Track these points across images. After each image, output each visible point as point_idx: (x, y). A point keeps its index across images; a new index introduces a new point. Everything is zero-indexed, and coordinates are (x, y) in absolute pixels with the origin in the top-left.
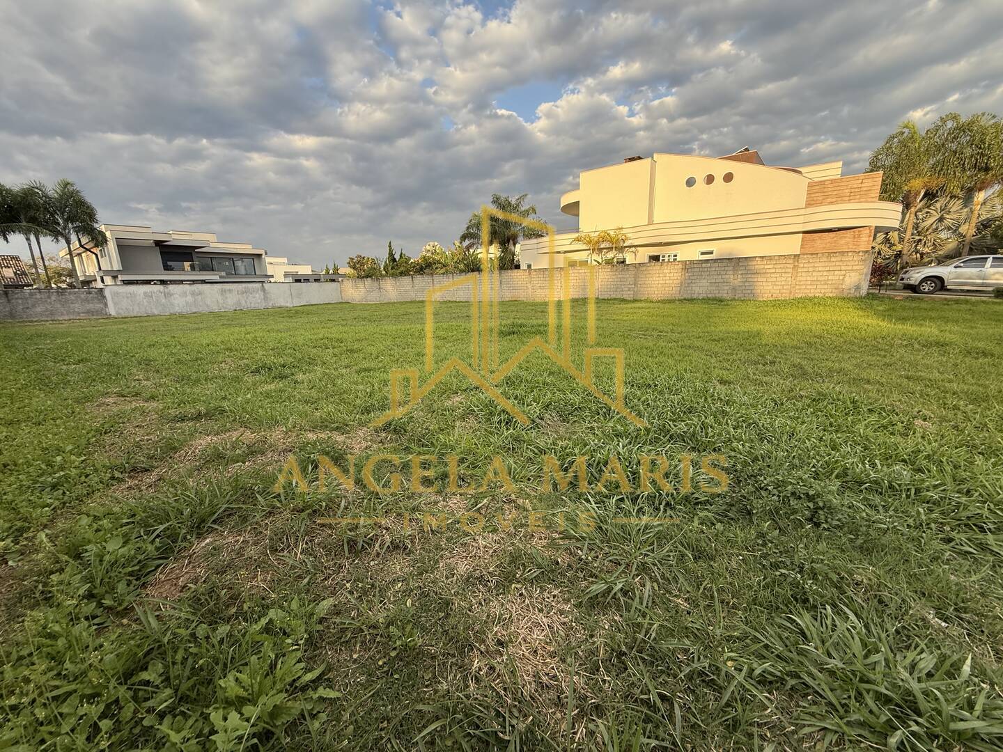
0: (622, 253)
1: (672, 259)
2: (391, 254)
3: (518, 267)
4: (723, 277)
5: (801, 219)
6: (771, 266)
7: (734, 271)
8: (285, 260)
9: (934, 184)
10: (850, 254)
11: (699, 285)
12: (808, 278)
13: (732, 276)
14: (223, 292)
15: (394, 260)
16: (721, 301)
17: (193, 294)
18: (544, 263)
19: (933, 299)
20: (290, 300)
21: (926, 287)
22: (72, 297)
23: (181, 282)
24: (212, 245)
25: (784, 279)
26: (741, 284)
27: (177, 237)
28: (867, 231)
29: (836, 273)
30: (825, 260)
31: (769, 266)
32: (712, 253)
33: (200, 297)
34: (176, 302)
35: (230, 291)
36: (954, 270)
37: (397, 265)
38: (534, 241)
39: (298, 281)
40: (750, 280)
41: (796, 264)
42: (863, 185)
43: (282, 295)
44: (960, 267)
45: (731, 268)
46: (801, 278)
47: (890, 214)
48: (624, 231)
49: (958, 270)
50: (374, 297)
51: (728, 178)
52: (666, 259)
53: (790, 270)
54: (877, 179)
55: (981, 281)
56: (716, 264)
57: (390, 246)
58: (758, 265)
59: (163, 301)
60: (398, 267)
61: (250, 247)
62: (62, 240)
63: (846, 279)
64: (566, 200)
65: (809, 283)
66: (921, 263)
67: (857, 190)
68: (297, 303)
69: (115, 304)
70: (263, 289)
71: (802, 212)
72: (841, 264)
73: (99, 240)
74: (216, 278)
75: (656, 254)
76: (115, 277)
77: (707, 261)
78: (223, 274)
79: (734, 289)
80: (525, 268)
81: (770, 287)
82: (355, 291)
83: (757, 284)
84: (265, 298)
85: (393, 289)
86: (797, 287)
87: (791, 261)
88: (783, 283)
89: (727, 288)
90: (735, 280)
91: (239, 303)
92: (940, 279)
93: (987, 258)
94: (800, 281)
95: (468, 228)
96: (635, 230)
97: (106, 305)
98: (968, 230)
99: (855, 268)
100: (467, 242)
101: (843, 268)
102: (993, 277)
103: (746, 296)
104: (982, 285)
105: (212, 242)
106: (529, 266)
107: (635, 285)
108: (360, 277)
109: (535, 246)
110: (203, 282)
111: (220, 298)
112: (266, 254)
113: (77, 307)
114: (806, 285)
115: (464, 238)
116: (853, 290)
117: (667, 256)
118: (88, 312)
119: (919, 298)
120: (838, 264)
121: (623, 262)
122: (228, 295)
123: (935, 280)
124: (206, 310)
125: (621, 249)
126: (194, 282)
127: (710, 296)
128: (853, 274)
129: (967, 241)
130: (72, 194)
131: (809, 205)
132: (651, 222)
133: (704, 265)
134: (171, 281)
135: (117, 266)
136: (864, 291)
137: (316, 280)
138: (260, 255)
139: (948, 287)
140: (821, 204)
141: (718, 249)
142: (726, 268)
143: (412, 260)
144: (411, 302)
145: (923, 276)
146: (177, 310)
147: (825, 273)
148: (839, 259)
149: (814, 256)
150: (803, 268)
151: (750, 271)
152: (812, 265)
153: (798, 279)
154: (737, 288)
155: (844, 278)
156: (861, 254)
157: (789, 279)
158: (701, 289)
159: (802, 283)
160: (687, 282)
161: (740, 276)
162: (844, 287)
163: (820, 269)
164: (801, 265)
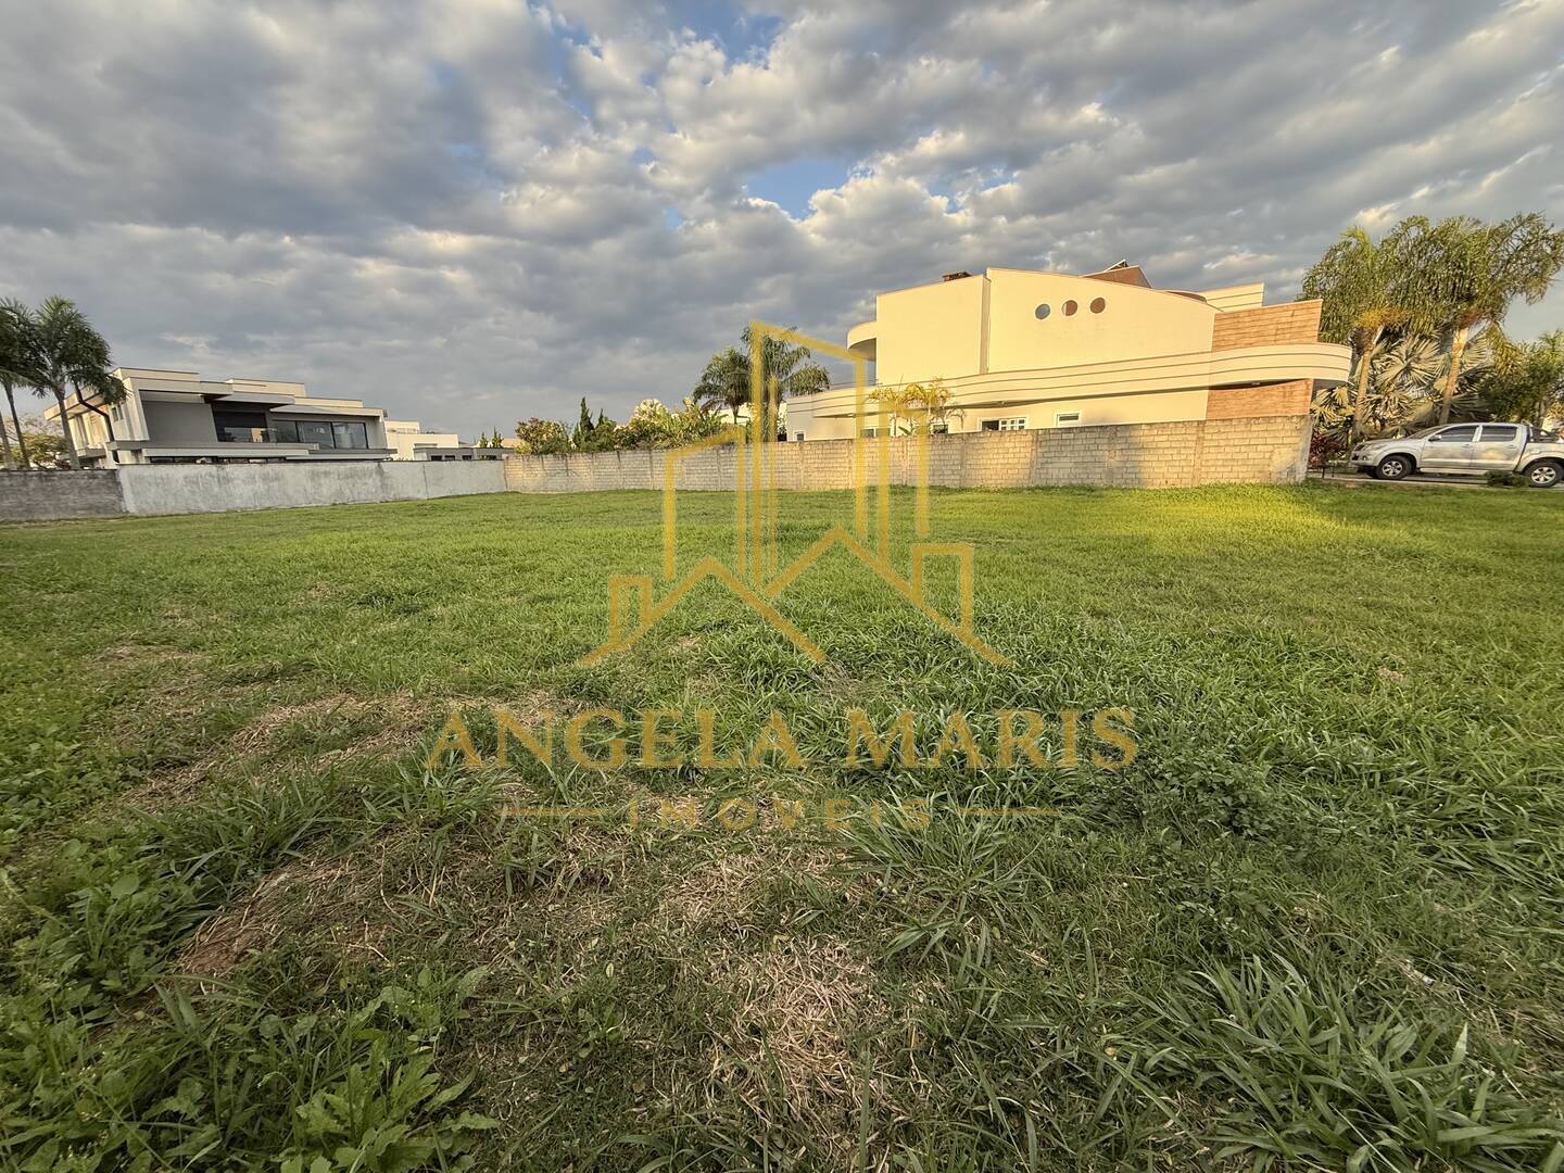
0: (942, 417)
1: (1017, 425)
2: (585, 418)
3: (782, 437)
4: (1094, 453)
5: (1206, 368)
6: (1164, 438)
7: (1109, 444)
8: (416, 426)
9: (1396, 318)
10: (1279, 420)
11: (1058, 465)
12: (1219, 456)
13: (1107, 453)
14: (314, 476)
15: (590, 426)
16: (1091, 490)
17: (265, 478)
18: (824, 432)
19: (1401, 487)
20: (423, 489)
21: (1390, 470)
22: (65, 483)
23: (247, 459)
24: (297, 402)
25: (1183, 457)
26: (1121, 465)
27: (242, 387)
28: (1301, 387)
29: (1259, 448)
30: (1243, 428)
31: (1161, 439)
32: (1076, 418)
33: (275, 484)
34: (237, 491)
35: (326, 474)
36: (1429, 444)
37: (594, 434)
38: (807, 398)
39: (436, 458)
40: (1134, 458)
41: (1201, 435)
42: (1295, 319)
43: (411, 482)
44: (1438, 440)
45: (1106, 441)
46: (1209, 457)
47: (1335, 362)
48: (945, 384)
49: (1435, 444)
50: (558, 484)
51: (1098, 306)
52: (1008, 426)
53: (1192, 444)
54: (1315, 310)
55: (1468, 461)
56: (1083, 435)
57: (583, 405)
58: (1143, 436)
59: (216, 489)
60: (596, 437)
61: (360, 405)
62: (50, 394)
63: (1274, 457)
64: (857, 335)
65: (1221, 463)
66: (1381, 435)
67: (1286, 326)
68: (435, 492)
69: (136, 494)
70: (380, 472)
71: (1208, 357)
72: (1266, 434)
73: (112, 393)
74: (303, 453)
75: (990, 419)
76: (136, 452)
77: (1069, 430)
78: (316, 447)
79: (1110, 473)
80: (795, 439)
81: (1163, 468)
82: (527, 475)
83: (1146, 464)
84: (384, 486)
85: (588, 472)
86: (1203, 469)
87: (1194, 431)
88: (1183, 463)
89: (1097, 470)
90: (1112, 458)
91: (340, 493)
92: (1410, 458)
93: (1475, 427)
94: (1207, 460)
95: (705, 379)
96: (961, 382)
97: (121, 496)
98: (1447, 385)
99: (1286, 441)
100: (704, 400)
101: (1269, 441)
102: (1484, 455)
103: (1128, 484)
104: (1470, 466)
105: (296, 395)
106: (800, 436)
107: (961, 465)
108: (535, 453)
109: (809, 407)
110: (283, 460)
111: (309, 485)
112: (385, 416)
113: (72, 499)
114: (1216, 466)
115: (699, 393)
116: (1284, 475)
117: (1009, 422)
118: (90, 508)
119: (1380, 487)
120: (1261, 434)
121: (944, 431)
122: (323, 481)
123: (1403, 459)
124: (286, 504)
125: (939, 412)
126: (267, 460)
127: (1074, 482)
128: (1284, 450)
129: (1446, 402)
130: (69, 320)
131: (1217, 347)
132: (984, 371)
133: (1064, 436)
134: (229, 458)
135: (141, 434)
136: (1300, 476)
137: (466, 458)
138: (375, 419)
139: (1422, 470)
140: (1235, 346)
141: (1086, 412)
142: (1098, 441)
143: (618, 427)
144: (617, 491)
145: (1387, 454)
146: (238, 503)
147: (1243, 449)
148: (1263, 427)
149: (1226, 423)
150: (1212, 440)
151: (1131, 447)
152: (1224, 436)
153: (1204, 457)
154: (1115, 471)
155: (1271, 456)
156: (1295, 420)
157: (1191, 457)
158: (1061, 473)
159: (1210, 463)
160: (1039, 462)
161: (1119, 453)
162: (1271, 469)
163: (1236, 442)
164: (1208, 437)
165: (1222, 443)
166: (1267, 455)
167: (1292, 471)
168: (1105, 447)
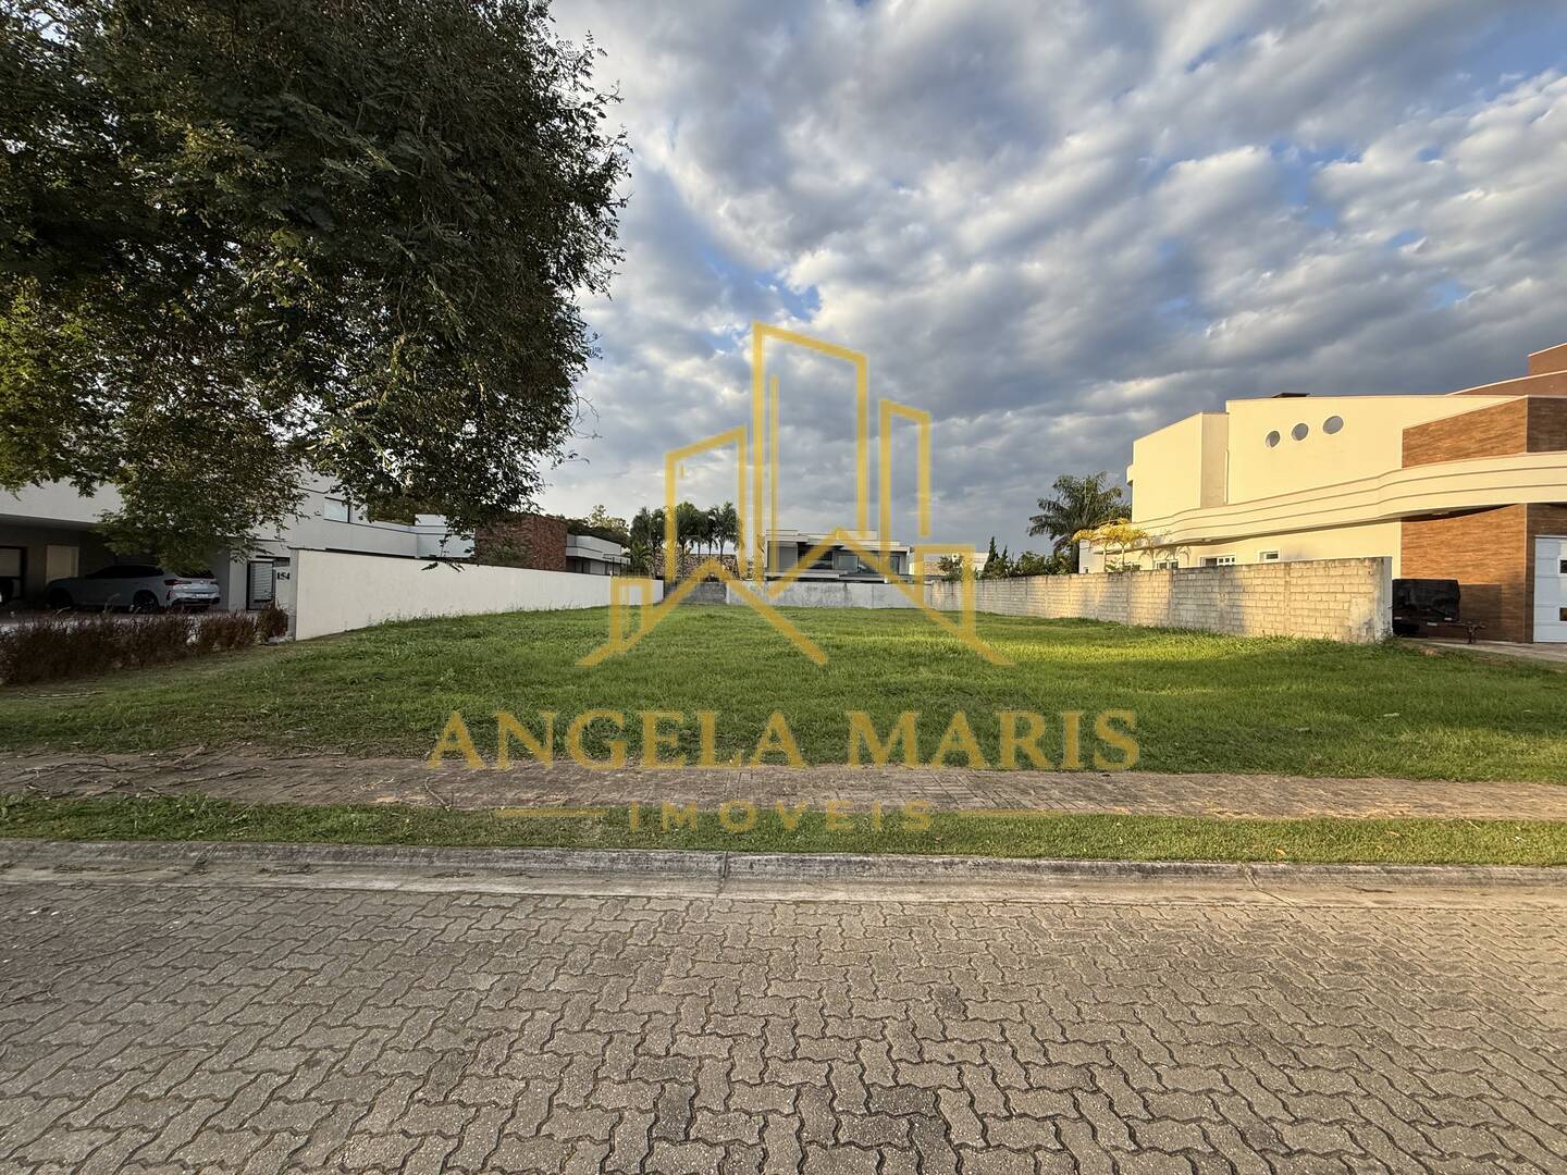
4: (1210, 596)
7: (1220, 586)
12: (1305, 605)
13: (1218, 596)
14: (809, 589)
25: (1276, 604)
26: (1229, 609)
29: (1338, 596)
30: (1323, 573)
31: (1257, 582)
32: (1276, 555)
35: (815, 589)
40: (1238, 603)
43: (863, 596)
45: (1217, 583)
46: (1298, 605)
50: (949, 604)
54: (1520, 412)
56: (1202, 576)
57: (992, 543)
63: (1353, 609)
65: (1306, 613)
68: (878, 605)
72: (1342, 580)
75: (1209, 556)
79: (1222, 617)
83: (1249, 610)
86: (1293, 620)
87: (1282, 574)
88: (1275, 611)
89: (1213, 614)
90: (1221, 600)
91: (820, 601)
94: (1295, 609)
99: (1362, 589)
101: (1346, 589)
103: (1234, 631)
107: (1128, 602)
114: (1303, 617)
116: (1364, 632)
117: (1224, 559)
120: (1339, 580)
121: (1177, 566)
125: (1172, 549)
127: (1197, 626)
128: (1360, 600)
136: (1381, 636)
138: (905, 553)
141: (1283, 549)
147: (1325, 597)
148: (1340, 571)
149: (1308, 566)
150: (1296, 585)
151: (1237, 589)
152: (1306, 581)
153: (1291, 604)
154: (1225, 615)
155: (1349, 607)
156: (1367, 563)
157: (1282, 605)
158: (1189, 615)
159: (1298, 612)
160: (1174, 604)
161: (1227, 596)
162: (1350, 623)
163: (1318, 589)
164: (1294, 581)
165: (1306, 589)
166: (1346, 605)
167: (1369, 626)
168: (1216, 590)
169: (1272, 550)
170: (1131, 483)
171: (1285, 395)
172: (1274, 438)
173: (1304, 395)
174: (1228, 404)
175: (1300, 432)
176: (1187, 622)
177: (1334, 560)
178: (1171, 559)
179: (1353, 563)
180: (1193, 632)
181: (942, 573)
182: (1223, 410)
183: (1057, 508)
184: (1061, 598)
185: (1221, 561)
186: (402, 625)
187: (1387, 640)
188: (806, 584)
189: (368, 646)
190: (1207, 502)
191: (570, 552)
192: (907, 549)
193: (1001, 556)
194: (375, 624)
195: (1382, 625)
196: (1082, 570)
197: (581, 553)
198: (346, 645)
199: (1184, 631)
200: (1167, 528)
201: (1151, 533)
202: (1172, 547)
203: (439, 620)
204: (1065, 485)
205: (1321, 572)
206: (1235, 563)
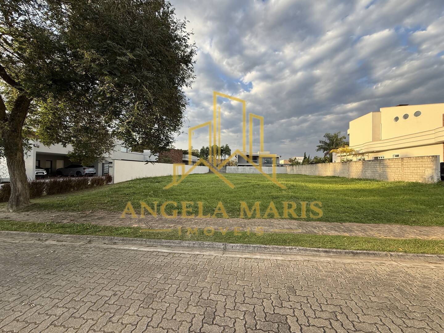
4: (376, 169)
11: (368, 172)
12: (409, 171)
13: (379, 169)
17: (243, 169)
20: (268, 172)
25: (398, 171)
26: (382, 173)
29: (421, 168)
30: (415, 161)
35: (252, 168)
40: (386, 171)
41: (403, 163)
46: (406, 171)
50: (292, 172)
53: (400, 166)
56: (373, 163)
57: (305, 154)
58: (388, 163)
59: (237, 170)
61: (276, 155)
63: (426, 172)
65: (409, 174)
68: (271, 173)
72: (422, 163)
75: (375, 157)
77: (370, 161)
81: (393, 175)
82: (289, 170)
83: (389, 173)
85: (295, 170)
86: (404, 176)
88: (398, 173)
89: (377, 174)
91: (254, 171)
97: (226, 170)
99: (429, 166)
101: (423, 166)
103: (385, 179)
107: (348, 171)
116: (430, 180)
120: (421, 163)
124: (245, 173)
127: (372, 178)
128: (428, 169)
133: (369, 163)
136: (436, 181)
142: (377, 164)
147: (416, 169)
148: (421, 160)
149: (410, 159)
150: (406, 165)
151: (385, 166)
152: (409, 163)
153: (404, 171)
154: (381, 175)
155: (425, 172)
156: (431, 157)
157: (401, 171)
158: (369, 175)
159: (406, 173)
160: (364, 171)
161: (382, 169)
162: (425, 177)
163: (413, 166)
164: (405, 164)
165: (409, 166)
166: (423, 171)
167: (432, 177)
168: (378, 167)
169: (397, 154)
170: (349, 135)
171: (400, 105)
172: (397, 119)
173: (407, 105)
174: (381, 109)
175: (406, 117)
176: (368, 177)
177: (419, 157)
178: (363, 157)
179: (426, 158)
180: (370, 180)
181: (290, 163)
182: (379, 111)
183: (326, 143)
184: (327, 170)
185: (380, 158)
186: (140, 179)
187: (439, 182)
188: (249, 167)
189: (132, 185)
190: (374, 139)
191: (183, 159)
192: (279, 156)
193: (307, 158)
194: (133, 179)
195: (437, 177)
196: (333, 161)
197: (186, 159)
198: (126, 185)
199: (367, 180)
200: (361, 148)
201: (356, 150)
202: (363, 154)
203: (149, 178)
204: (327, 136)
205: (414, 161)
206: (384, 158)
